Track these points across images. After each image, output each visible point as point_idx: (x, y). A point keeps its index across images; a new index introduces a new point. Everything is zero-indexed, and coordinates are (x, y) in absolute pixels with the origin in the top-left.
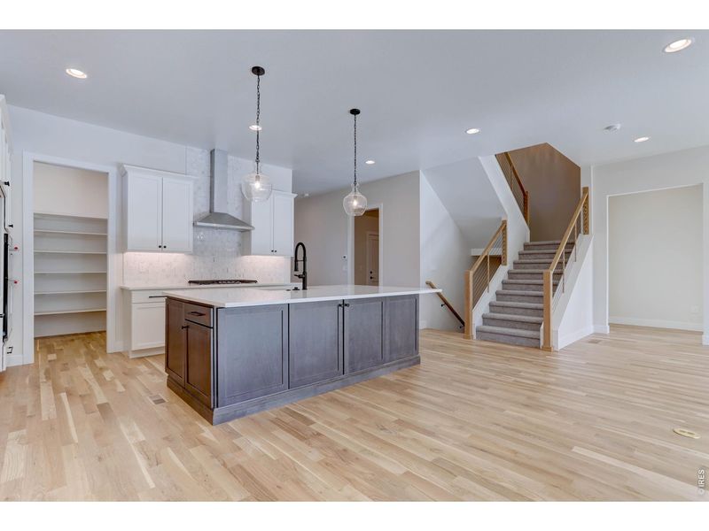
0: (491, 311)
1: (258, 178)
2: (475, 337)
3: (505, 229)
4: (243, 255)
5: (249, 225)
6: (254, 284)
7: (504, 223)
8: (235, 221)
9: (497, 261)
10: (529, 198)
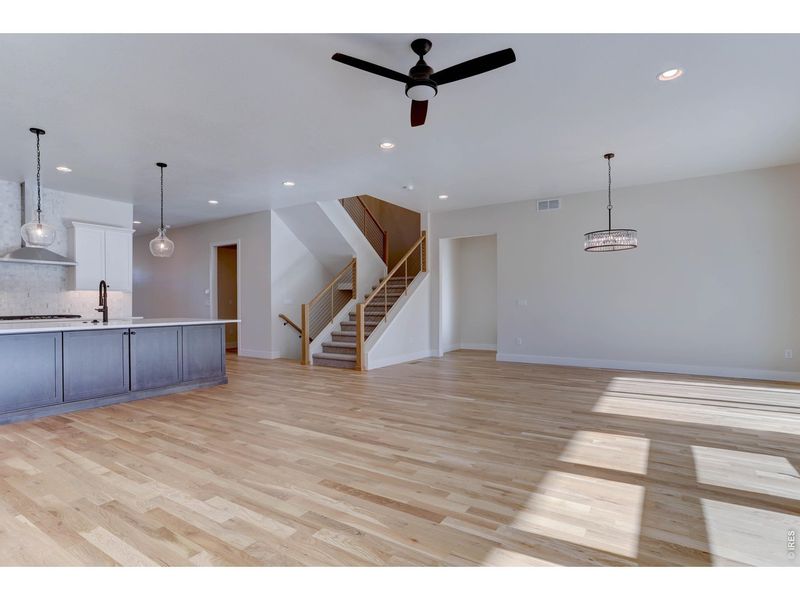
0: (333, 340)
1: (40, 226)
2: (312, 363)
3: (355, 265)
4: (69, 290)
5: (73, 261)
6: (77, 319)
7: (354, 260)
8: (59, 258)
9: (349, 294)
10: (387, 237)
